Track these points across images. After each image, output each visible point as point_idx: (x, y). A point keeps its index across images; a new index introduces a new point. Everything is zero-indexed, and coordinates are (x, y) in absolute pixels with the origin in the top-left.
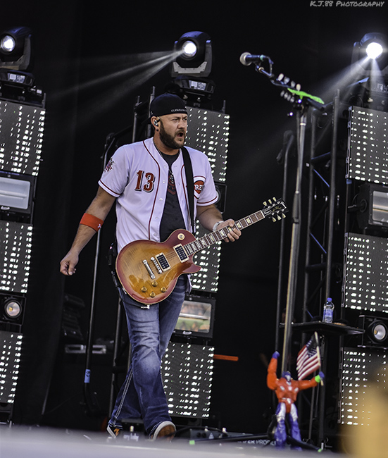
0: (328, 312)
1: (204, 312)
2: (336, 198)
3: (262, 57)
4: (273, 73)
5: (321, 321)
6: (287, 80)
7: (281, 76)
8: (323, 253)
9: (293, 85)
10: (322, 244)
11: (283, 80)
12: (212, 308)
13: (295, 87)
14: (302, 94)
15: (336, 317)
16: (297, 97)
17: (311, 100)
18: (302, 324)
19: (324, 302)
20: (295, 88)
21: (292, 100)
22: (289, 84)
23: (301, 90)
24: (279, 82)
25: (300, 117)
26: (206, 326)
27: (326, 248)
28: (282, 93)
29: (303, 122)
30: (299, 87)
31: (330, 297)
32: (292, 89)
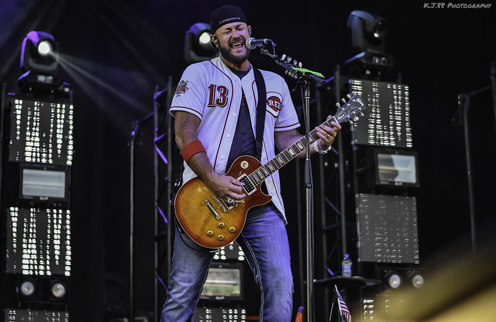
0: (347, 268)
1: (234, 277)
2: (344, 164)
3: (265, 40)
4: (276, 54)
5: (341, 275)
6: (290, 59)
7: (284, 56)
8: (337, 214)
9: (295, 63)
10: (335, 206)
11: (286, 59)
12: (241, 274)
13: (298, 64)
14: (305, 70)
15: (354, 270)
16: (299, 73)
17: (313, 75)
18: (324, 280)
19: (342, 259)
20: (297, 66)
21: (296, 77)
22: (292, 62)
23: (303, 67)
24: (282, 62)
25: (304, 91)
26: (237, 291)
27: (340, 209)
28: (286, 72)
29: (308, 96)
30: (300, 64)
31: (347, 253)
32: (295, 67)
